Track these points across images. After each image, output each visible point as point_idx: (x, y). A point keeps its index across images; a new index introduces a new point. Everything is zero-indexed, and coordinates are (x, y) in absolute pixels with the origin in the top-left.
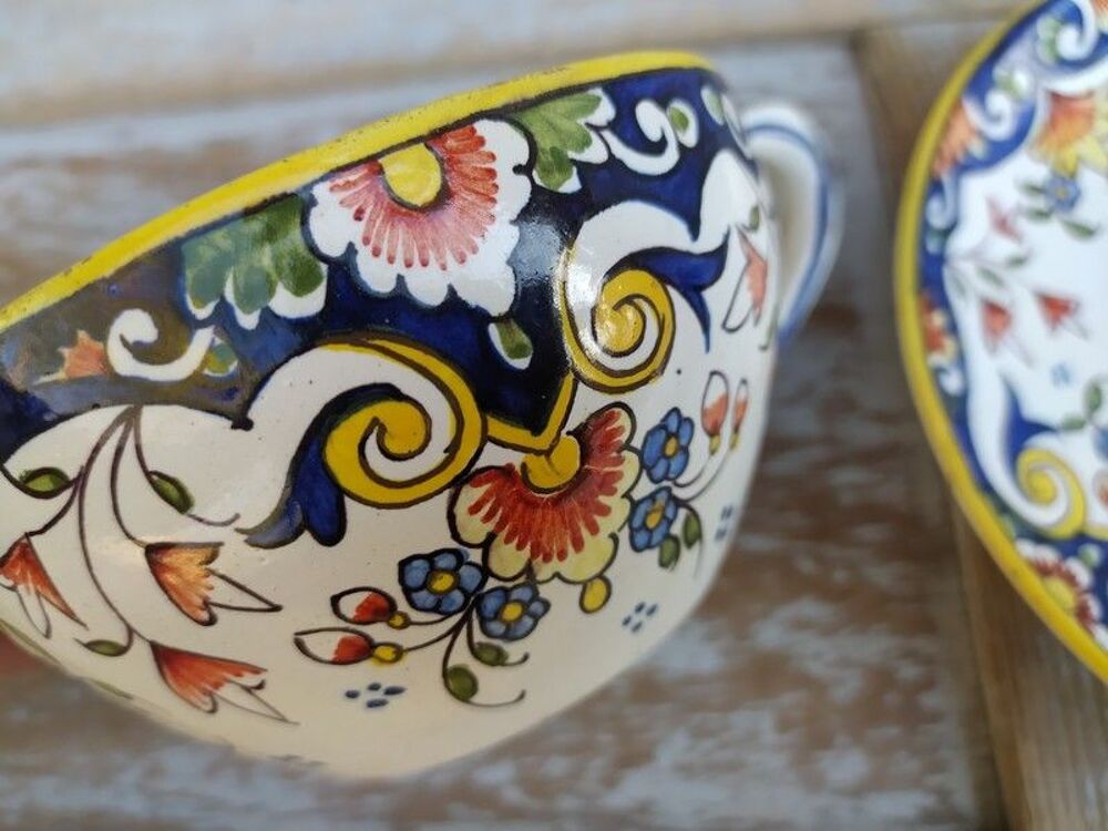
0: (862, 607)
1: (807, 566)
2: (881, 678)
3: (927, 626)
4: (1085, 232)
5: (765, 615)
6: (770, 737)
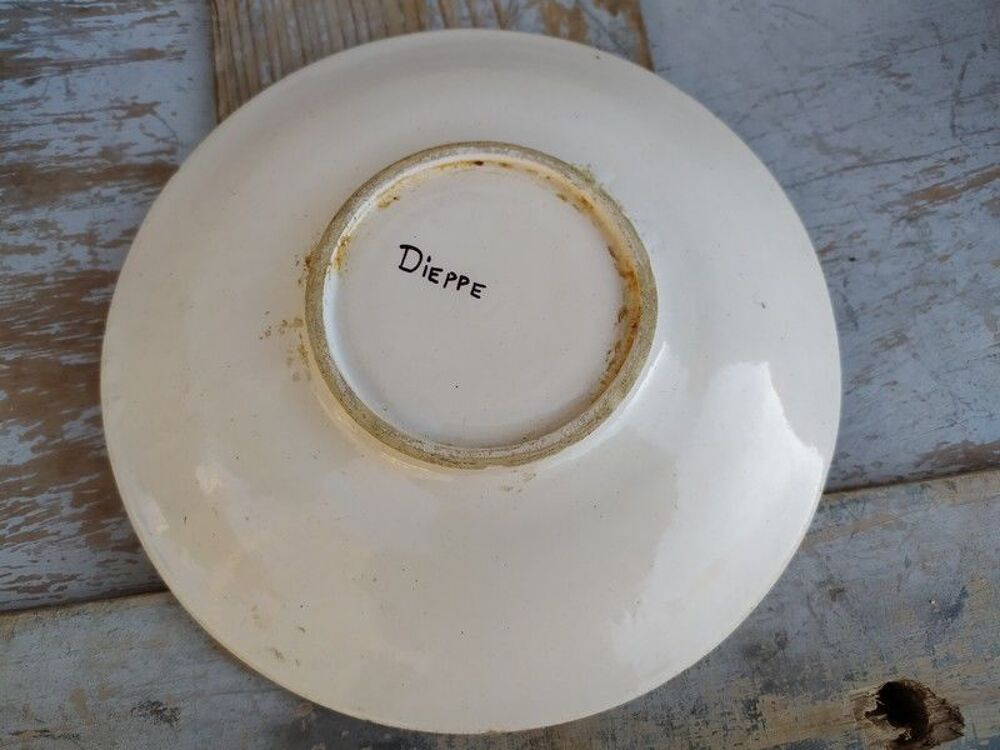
5: (74, 416)
6: (67, 511)
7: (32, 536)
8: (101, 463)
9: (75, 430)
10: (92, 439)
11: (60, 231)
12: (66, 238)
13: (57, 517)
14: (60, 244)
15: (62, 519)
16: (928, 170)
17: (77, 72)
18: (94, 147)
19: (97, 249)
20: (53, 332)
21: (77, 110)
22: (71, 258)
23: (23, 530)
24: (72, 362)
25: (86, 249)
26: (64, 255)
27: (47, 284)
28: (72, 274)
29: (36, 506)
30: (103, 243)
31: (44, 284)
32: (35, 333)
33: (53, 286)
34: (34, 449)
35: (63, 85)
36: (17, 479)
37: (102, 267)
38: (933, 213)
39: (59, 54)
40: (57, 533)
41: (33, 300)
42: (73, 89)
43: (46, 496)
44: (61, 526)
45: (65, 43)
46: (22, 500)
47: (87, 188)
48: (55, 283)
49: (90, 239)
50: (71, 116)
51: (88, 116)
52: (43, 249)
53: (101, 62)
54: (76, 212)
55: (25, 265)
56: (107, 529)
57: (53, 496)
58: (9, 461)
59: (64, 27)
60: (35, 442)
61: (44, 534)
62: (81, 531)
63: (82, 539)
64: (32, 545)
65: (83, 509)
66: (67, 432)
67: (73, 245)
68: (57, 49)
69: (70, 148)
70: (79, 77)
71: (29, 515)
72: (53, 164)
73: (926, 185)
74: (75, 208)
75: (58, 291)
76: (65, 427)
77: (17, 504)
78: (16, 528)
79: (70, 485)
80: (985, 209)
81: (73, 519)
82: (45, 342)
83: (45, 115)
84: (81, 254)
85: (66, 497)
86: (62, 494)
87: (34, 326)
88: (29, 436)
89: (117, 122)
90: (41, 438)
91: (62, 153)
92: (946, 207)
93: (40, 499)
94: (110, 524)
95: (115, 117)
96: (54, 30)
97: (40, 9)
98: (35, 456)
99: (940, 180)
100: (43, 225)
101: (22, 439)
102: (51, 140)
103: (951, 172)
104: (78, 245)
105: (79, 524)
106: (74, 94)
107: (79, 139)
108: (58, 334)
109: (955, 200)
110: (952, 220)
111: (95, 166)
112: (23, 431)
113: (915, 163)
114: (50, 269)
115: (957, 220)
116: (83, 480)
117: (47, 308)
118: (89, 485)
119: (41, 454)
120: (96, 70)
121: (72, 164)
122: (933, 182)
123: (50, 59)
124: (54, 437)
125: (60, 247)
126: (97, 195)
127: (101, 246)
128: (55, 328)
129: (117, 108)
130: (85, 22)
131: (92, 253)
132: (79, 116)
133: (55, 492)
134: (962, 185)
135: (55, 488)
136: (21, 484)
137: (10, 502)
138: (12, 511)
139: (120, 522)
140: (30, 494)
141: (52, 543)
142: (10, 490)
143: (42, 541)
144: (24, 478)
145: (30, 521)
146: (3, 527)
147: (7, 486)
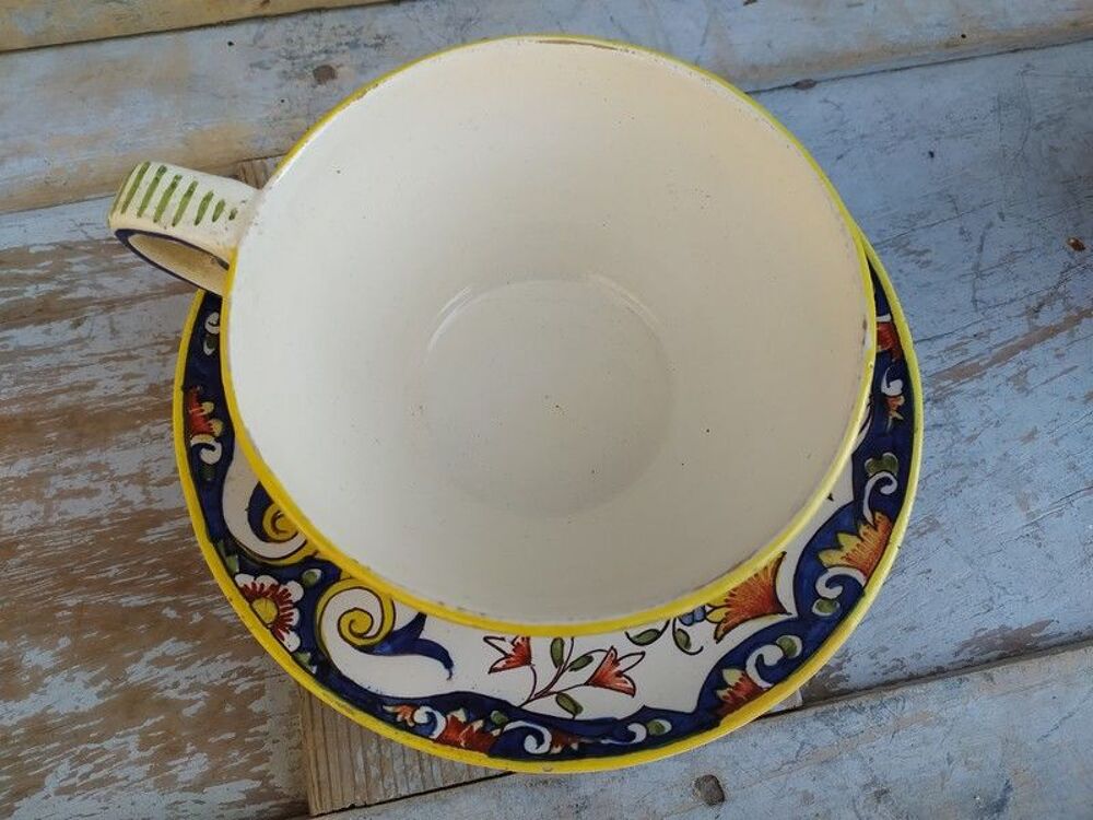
0: (211, 641)
1: (171, 613)
2: (221, 694)
5: (136, 659)
6: (135, 755)
7: (101, 783)
8: (165, 704)
9: (138, 673)
10: (155, 681)
11: (112, 472)
12: (120, 479)
13: (125, 761)
14: (112, 485)
15: (130, 764)
16: (951, 349)
17: (119, 310)
18: (140, 386)
19: (150, 488)
20: (111, 574)
21: (122, 348)
22: (125, 499)
23: (93, 777)
24: (131, 604)
25: (140, 488)
26: (120, 495)
27: (104, 527)
28: (126, 515)
29: (105, 752)
30: (154, 481)
31: (102, 527)
32: (94, 577)
33: (108, 529)
34: (99, 695)
35: (106, 322)
36: (84, 725)
37: (155, 506)
38: (959, 392)
39: (102, 292)
40: (126, 778)
41: (91, 543)
42: (117, 327)
43: (114, 741)
44: (129, 770)
45: (107, 281)
46: (91, 746)
47: (135, 428)
48: (110, 525)
49: (142, 478)
50: (118, 355)
51: (133, 353)
52: (97, 492)
53: (142, 298)
54: (128, 451)
55: (81, 509)
56: (174, 771)
57: (120, 741)
58: (77, 708)
59: (105, 264)
60: (100, 688)
61: (115, 780)
62: (150, 774)
63: (150, 783)
64: (103, 792)
66: (129, 675)
67: (126, 485)
68: (100, 287)
69: (117, 387)
70: (121, 314)
71: (99, 761)
72: (102, 405)
73: (951, 364)
74: (126, 448)
75: (113, 533)
76: (128, 670)
77: (87, 751)
78: (86, 775)
79: (136, 728)
80: (1011, 383)
81: (140, 762)
82: (105, 586)
83: (92, 355)
84: (134, 494)
85: (133, 741)
86: (129, 739)
87: (94, 570)
88: (95, 682)
89: (161, 357)
90: (106, 683)
91: (111, 393)
92: (970, 386)
93: (107, 744)
94: (176, 766)
95: (159, 353)
96: (97, 268)
97: (82, 248)
98: (101, 701)
99: (964, 358)
100: (95, 467)
101: (87, 685)
102: (100, 380)
103: (975, 348)
104: (131, 485)
105: (147, 767)
106: (118, 332)
107: (126, 377)
108: (116, 577)
109: (980, 377)
110: (979, 398)
111: (141, 404)
112: (87, 677)
113: (939, 342)
114: (105, 512)
115: (984, 397)
116: (149, 723)
117: (105, 551)
118: (155, 727)
119: (106, 699)
120: (140, 305)
121: (120, 404)
122: (957, 361)
123: (96, 298)
124: (117, 681)
125: (114, 489)
126: (148, 433)
127: (154, 485)
128: (114, 570)
129: (161, 343)
130: (124, 258)
131: (144, 492)
132: (125, 354)
133: (122, 736)
134: (987, 361)
135: (122, 733)
136: (89, 730)
137: (78, 750)
138: (81, 759)
139: (185, 764)
140: (98, 740)
141: (122, 788)
142: (79, 737)
143: (111, 787)
144: (91, 724)
145: (99, 768)
146: (73, 775)
147: (75, 734)
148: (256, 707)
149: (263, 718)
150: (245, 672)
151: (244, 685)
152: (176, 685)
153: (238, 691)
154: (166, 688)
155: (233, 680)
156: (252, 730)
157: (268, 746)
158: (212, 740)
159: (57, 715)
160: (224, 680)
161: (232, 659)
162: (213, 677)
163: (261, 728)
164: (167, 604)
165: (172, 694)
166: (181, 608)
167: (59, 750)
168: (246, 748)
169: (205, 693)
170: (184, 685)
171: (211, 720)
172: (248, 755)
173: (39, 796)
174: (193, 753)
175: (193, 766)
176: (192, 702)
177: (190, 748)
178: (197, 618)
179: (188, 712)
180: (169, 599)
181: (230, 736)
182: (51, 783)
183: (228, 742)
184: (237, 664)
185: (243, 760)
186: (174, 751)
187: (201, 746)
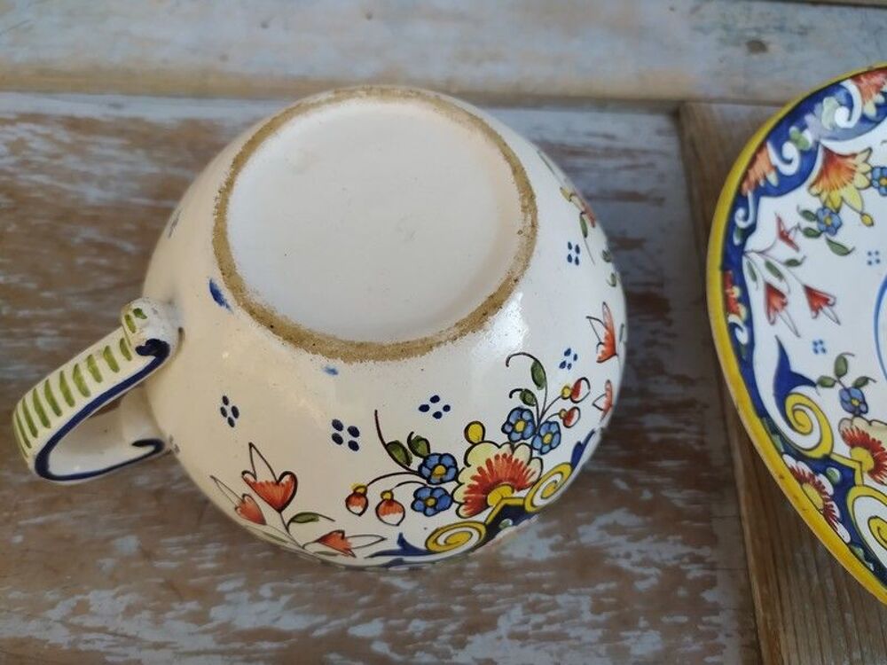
0: (663, 520)
1: (622, 485)
2: (674, 575)
3: (711, 539)
4: (843, 251)
5: (589, 521)
6: (588, 617)
7: (554, 637)
8: (617, 572)
9: (590, 535)
10: (606, 546)
13: (576, 620)
15: (583, 624)
23: (546, 629)
29: (556, 606)
34: (552, 548)
36: (538, 575)
40: (579, 638)
43: (566, 597)
44: (581, 631)
46: (544, 597)
56: (626, 643)
57: (572, 598)
58: (530, 555)
60: (552, 541)
61: (567, 637)
62: (602, 640)
63: (602, 649)
64: (554, 647)
65: (602, 618)
66: (582, 535)
71: (552, 614)
76: (581, 529)
77: (539, 602)
78: (538, 626)
79: (589, 590)
81: (594, 626)
85: (585, 603)
86: (582, 599)
88: (548, 534)
90: (558, 537)
93: (561, 599)
94: (629, 637)
98: (554, 554)
101: (541, 535)
105: (599, 632)
116: (601, 587)
118: (607, 593)
119: (559, 553)
124: (568, 538)
133: (575, 595)
135: (573, 591)
136: (540, 581)
137: (532, 597)
138: (533, 608)
139: (638, 638)
140: (548, 592)
141: (574, 648)
142: (532, 585)
143: (564, 644)
144: (544, 574)
145: (551, 621)
146: (525, 622)
147: (528, 582)
148: (709, 596)
149: (715, 609)
150: (697, 560)
151: (695, 572)
152: (628, 556)
153: (690, 576)
154: (618, 556)
155: (684, 563)
156: (705, 619)
157: (721, 639)
158: (665, 619)
159: (511, 558)
160: (675, 562)
161: (684, 543)
162: (665, 556)
163: (715, 619)
164: (618, 475)
165: (624, 564)
166: (632, 482)
167: (513, 594)
168: (699, 636)
169: (658, 571)
170: (637, 558)
171: (663, 601)
172: (701, 643)
173: (490, 635)
174: (645, 630)
175: (645, 643)
176: (644, 577)
177: (643, 623)
178: (647, 495)
179: (641, 586)
180: (619, 470)
181: (683, 619)
182: (504, 625)
183: (681, 626)
184: (687, 550)
185: (696, 647)
186: (627, 622)
187: (655, 624)
